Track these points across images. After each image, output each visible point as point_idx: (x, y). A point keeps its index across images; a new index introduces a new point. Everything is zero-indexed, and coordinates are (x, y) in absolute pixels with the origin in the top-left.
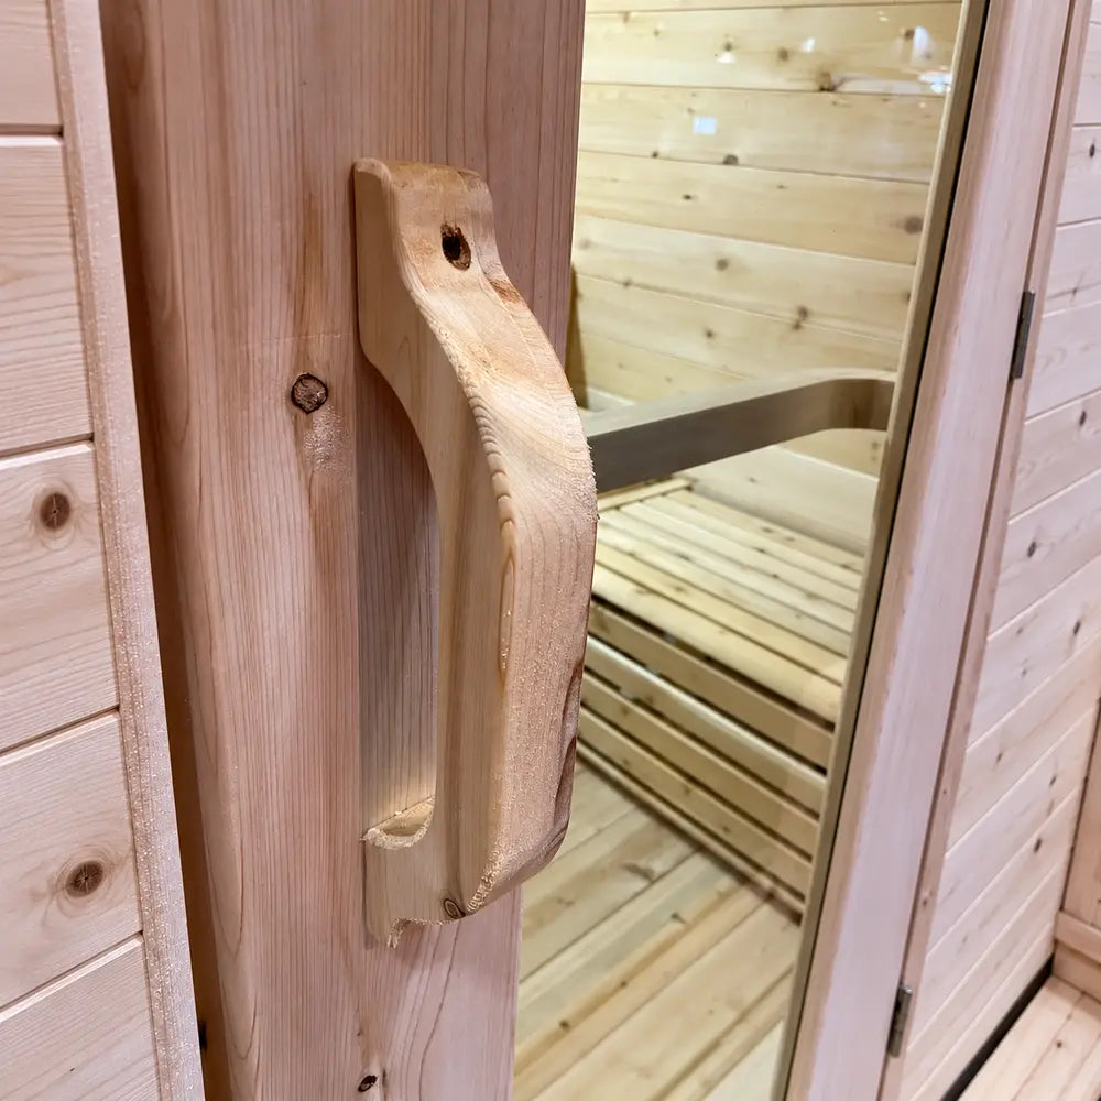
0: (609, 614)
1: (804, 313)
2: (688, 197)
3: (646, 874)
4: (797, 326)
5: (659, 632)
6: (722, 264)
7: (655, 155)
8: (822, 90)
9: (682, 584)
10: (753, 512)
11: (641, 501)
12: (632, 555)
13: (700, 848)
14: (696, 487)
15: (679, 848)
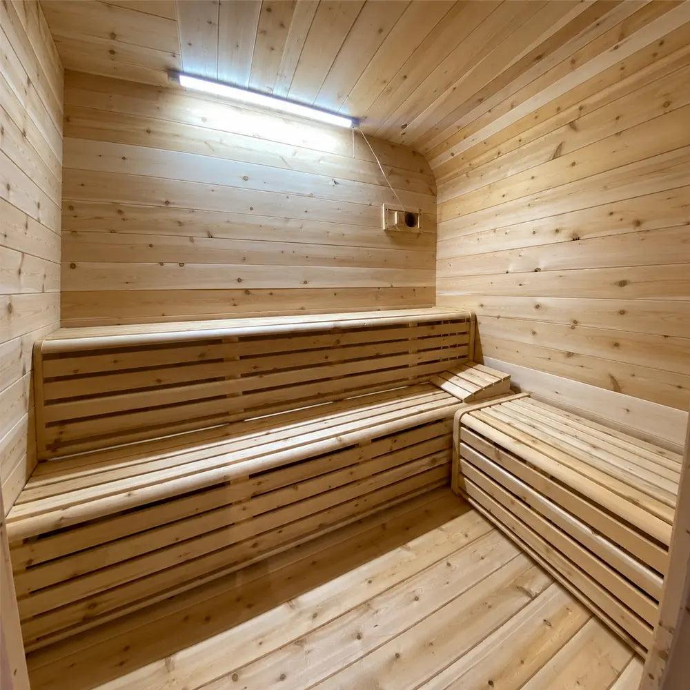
0: (501, 451)
1: (575, 322)
2: (520, 285)
3: (528, 593)
4: (573, 328)
5: (524, 461)
6: (537, 307)
7: (507, 273)
8: (574, 240)
9: (535, 439)
10: (559, 407)
11: (510, 401)
12: (508, 424)
13: (555, 580)
14: (531, 396)
15: (544, 579)
